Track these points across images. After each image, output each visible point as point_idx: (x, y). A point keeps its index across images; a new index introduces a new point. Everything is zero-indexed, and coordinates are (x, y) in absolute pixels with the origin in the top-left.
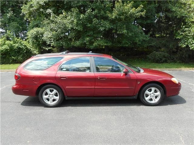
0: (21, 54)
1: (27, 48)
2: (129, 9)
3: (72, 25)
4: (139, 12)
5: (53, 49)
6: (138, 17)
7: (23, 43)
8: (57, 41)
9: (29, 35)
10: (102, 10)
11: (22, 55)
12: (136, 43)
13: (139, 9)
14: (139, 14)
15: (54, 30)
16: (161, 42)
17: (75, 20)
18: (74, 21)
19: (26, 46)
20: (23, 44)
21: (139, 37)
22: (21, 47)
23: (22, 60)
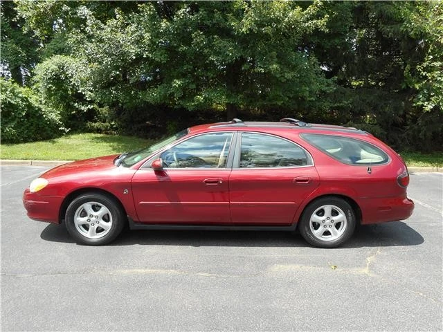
0: (13, 120)
1: (29, 106)
2: (285, 10)
3: (140, 47)
4: (312, 19)
5: (100, 109)
6: (307, 33)
7: (21, 93)
8: (102, 88)
9: (39, 72)
10: (215, 10)
11: (16, 122)
12: (303, 99)
13: (311, 10)
14: (310, 23)
15: (96, 60)
16: (365, 98)
17: (147, 36)
18: (143, 38)
19: (27, 101)
20: (20, 95)
21: (310, 83)
22: (12, 102)
23: (14, 135)
